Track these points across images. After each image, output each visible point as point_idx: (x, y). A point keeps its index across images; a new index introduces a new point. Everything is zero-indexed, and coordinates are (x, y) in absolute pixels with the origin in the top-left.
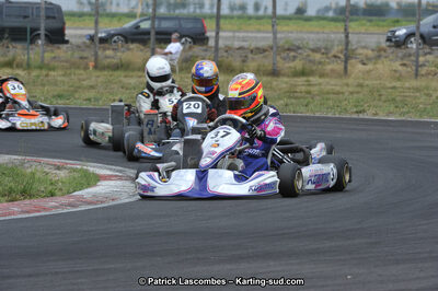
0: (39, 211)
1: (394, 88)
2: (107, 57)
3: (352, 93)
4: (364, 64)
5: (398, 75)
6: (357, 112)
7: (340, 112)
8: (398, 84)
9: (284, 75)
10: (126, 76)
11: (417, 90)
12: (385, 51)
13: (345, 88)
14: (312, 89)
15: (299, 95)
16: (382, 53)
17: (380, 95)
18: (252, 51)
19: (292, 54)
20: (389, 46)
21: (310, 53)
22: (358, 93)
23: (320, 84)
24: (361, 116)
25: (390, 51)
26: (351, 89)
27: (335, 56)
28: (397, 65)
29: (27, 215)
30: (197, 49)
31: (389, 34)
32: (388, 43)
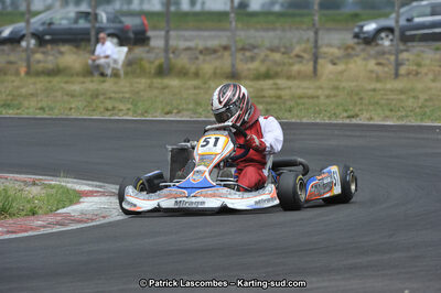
0: (26, 231)
1: (374, 90)
2: (39, 62)
3: (328, 97)
4: (334, 64)
5: (374, 75)
6: (348, 117)
7: (330, 118)
8: (378, 86)
9: (246, 78)
10: (66, 82)
11: (402, 92)
12: (353, 48)
13: (320, 92)
14: (282, 93)
15: (269, 100)
16: (350, 51)
17: (361, 99)
18: (201, 52)
19: (248, 54)
20: (358, 43)
21: (269, 52)
22: (335, 96)
23: (290, 88)
24: (354, 121)
25: (359, 48)
26: (327, 92)
27: (298, 56)
28: (372, 64)
29: (14, 236)
30: (139, 51)
31: (357, 30)
32: (356, 40)
